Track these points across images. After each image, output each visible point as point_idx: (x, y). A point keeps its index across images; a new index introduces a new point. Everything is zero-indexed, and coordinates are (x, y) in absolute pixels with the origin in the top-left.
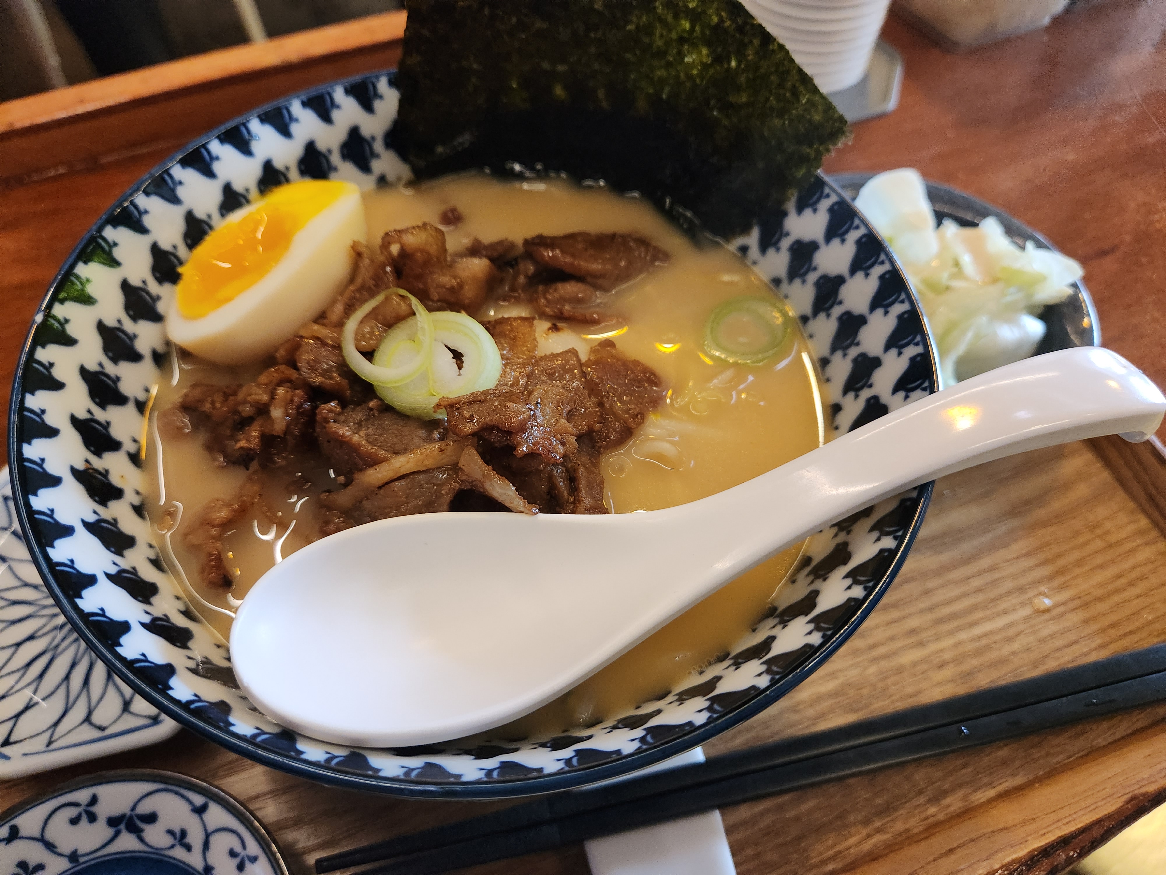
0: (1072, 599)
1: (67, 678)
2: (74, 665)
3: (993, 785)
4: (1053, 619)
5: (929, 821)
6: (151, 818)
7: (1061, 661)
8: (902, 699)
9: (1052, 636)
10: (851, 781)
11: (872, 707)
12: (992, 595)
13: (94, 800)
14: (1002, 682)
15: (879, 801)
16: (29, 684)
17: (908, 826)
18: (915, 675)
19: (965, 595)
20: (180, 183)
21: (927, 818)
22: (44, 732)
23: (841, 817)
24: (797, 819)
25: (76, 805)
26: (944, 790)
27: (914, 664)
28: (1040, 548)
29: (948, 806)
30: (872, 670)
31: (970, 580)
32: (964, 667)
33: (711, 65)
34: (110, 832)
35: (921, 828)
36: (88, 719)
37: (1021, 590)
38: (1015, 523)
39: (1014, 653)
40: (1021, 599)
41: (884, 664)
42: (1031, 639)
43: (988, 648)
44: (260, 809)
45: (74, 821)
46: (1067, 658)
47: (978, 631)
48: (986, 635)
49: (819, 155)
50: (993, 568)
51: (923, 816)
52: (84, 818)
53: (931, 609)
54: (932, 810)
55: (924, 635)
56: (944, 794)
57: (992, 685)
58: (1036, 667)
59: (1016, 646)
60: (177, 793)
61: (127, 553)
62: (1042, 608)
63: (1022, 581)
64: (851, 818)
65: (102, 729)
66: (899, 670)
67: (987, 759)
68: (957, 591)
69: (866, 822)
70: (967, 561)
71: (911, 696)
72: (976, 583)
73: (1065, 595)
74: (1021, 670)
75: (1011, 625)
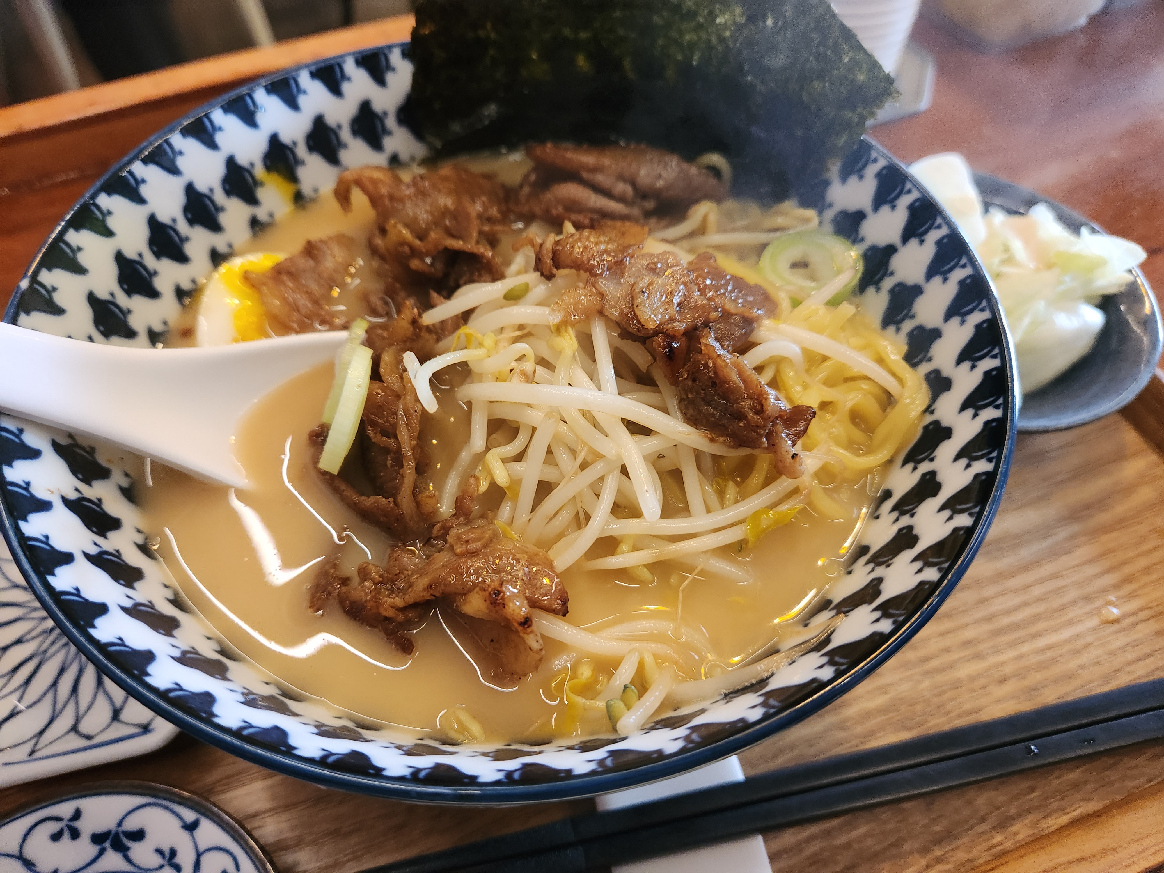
0: (1142, 609)
1: (55, 684)
2: (62, 670)
3: (1066, 811)
4: (1124, 630)
5: (994, 851)
6: (138, 835)
7: (1135, 675)
8: (959, 716)
9: (1123, 648)
10: (906, 805)
11: (929, 724)
12: (1056, 603)
13: (77, 815)
14: (1070, 698)
15: (937, 828)
16: (16, 690)
17: (971, 856)
18: (973, 691)
19: (1026, 604)
20: (181, 153)
21: (994, 846)
22: (26, 742)
23: (897, 844)
24: (847, 846)
25: (58, 819)
26: (1010, 816)
27: (972, 679)
28: (1104, 555)
29: (1016, 834)
30: (926, 684)
31: (1032, 588)
32: (1027, 682)
33: (745, 25)
34: (93, 850)
35: (987, 858)
36: (74, 729)
37: (1088, 598)
38: (1075, 528)
39: (1082, 667)
40: (1089, 608)
41: (940, 678)
42: (1100, 651)
43: (1054, 661)
44: (259, 827)
45: (56, 837)
46: (1139, 673)
47: (1041, 643)
48: (1050, 647)
49: (862, 120)
50: (1055, 576)
51: (989, 844)
52: (67, 834)
53: (989, 619)
54: (998, 838)
55: (982, 647)
56: (1011, 819)
57: (1060, 701)
58: (1107, 682)
59: (1084, 659)
60: (167, 808)
61: (110, 534)
62: (1111, 618)
63: (1089, 589)
64: (907, 847)
65: (89, 737)
66: (956, 685)
67: (1056, 782)
68: (1017, 600)
69: (924, 851)
70: (1026, 567)
71: (969, 713)
72: (1037, 591)
73: (1133, 605)
74: (1091, 685)
75: (1078, 636)
